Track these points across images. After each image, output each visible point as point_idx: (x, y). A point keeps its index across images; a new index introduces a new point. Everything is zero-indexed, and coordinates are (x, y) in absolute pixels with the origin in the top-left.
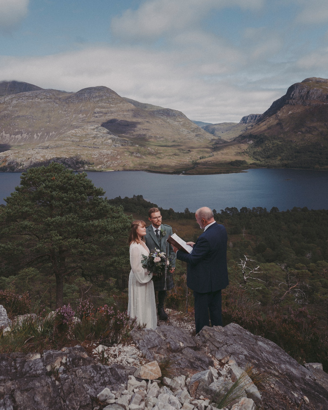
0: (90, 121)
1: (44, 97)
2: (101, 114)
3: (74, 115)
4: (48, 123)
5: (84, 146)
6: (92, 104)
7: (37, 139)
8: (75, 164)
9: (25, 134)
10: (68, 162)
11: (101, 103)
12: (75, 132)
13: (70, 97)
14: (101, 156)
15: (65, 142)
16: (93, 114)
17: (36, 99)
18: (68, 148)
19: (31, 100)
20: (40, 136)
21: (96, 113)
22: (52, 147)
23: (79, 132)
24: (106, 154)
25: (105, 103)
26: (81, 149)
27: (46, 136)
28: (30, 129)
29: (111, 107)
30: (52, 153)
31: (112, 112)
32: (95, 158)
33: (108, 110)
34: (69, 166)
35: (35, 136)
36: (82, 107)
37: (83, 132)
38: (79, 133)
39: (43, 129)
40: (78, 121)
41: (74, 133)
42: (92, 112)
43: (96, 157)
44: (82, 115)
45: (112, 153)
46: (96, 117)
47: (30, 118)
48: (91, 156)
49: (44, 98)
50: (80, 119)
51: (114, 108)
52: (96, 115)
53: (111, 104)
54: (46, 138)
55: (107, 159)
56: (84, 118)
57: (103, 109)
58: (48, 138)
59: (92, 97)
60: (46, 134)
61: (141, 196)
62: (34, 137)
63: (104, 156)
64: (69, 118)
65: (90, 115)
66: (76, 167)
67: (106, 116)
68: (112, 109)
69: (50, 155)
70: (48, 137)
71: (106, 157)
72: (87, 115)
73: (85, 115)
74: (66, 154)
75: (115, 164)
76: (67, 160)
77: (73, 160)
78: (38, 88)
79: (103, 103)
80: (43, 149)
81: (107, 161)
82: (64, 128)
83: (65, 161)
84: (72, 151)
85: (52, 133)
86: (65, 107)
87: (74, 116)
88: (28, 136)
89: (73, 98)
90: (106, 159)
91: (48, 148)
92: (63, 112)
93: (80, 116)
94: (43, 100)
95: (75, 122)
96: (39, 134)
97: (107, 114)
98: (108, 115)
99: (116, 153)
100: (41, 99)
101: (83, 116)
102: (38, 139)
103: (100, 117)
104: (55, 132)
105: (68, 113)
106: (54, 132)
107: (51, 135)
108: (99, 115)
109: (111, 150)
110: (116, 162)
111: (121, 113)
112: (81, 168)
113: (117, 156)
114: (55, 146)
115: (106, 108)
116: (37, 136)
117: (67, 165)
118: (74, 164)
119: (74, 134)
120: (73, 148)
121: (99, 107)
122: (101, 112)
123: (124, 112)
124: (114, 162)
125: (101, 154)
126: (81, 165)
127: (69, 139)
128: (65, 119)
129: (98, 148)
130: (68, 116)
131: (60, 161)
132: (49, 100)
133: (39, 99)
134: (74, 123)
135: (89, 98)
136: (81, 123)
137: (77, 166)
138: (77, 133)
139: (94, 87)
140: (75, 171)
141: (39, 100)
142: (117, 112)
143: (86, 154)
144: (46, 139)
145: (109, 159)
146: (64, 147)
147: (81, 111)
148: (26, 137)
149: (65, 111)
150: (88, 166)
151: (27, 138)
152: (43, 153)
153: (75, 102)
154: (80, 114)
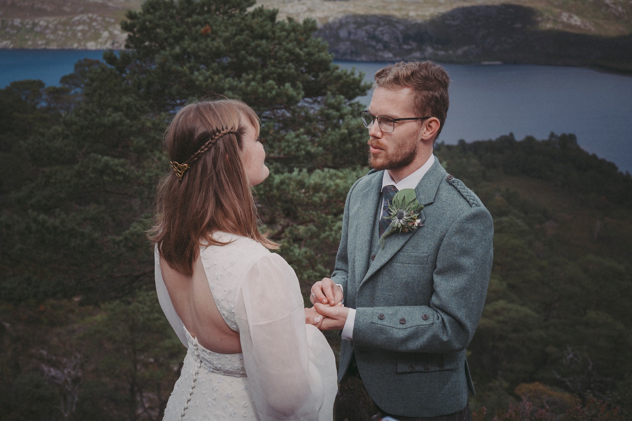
8: (401, 40)
10: (384, 34)
34: (386, 47)
43: (455, 23)
55: (486, 31)
61: (572, 138)
66: (404, 49)
76: (382, 31)
77: (395, 30)
83: (377, 33)
90: (482, 29)
118: (398, 40)
126: (414, 45)
131: (364, 34)
137: (405, 47)
145: (491, 30)
150: (433, 48)
152: (323, 11)
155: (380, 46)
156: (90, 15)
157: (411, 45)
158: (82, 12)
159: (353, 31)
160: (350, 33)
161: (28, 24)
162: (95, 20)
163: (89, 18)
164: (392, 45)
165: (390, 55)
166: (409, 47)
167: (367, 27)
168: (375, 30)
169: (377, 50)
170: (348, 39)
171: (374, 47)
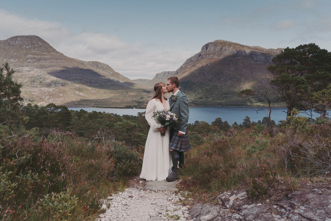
0: (22, 66)
2: (34, 60)
3: (5, 59)
6: (24, 51)
11: (34, 50)
14: (42, 93)
16: (26, 60)
21: (29, 58)
24: (47, 92)
25: (38, 50)
29: (45, 55)
31: (46, 59)
32: (36, 95)
33: (41, 57)
42: (24, 58)
44: (14, 60)
45: (53, 91)
46: (30, 62)
48: (31, 93)
51: (47, 55)
52: (29, 60)
53: (45, 52)
55: (49, 97)
56: (16, 63)
57: (36, 56)
59: (24, 44)
63: (45, 93)
65: (23, 60)
67: (39, 62)
68: (45, 56)
71: (48, 95)
72: (19, 60)
73: (17, 60)
75: (58, 101)
79: (35, 50)
81: (49, 99)
89: (4, 44)
90: (47, 96)
93: (12, 60)
97: (40, 60)
98: (42, 61)
99: (58, 91)
103: (34, 63)
108: (32, 61)
109: (53, 88)
110: (59, 100)
111: (55, 60)
113: (59, 94)
115: (39, 55)
121: (32, 54)
122: (34, 58)
123: (57, 60)
124: (56, 99)
125: (42, 92)
129: (37, 87)
135: (21, 45)
136: (13, 67)
139: (27, 36)
142: (51, 59)
143: (25, 91)
145: (51, 96)
147: (12, 56)
153: (6, 48)
154: (11, 58)
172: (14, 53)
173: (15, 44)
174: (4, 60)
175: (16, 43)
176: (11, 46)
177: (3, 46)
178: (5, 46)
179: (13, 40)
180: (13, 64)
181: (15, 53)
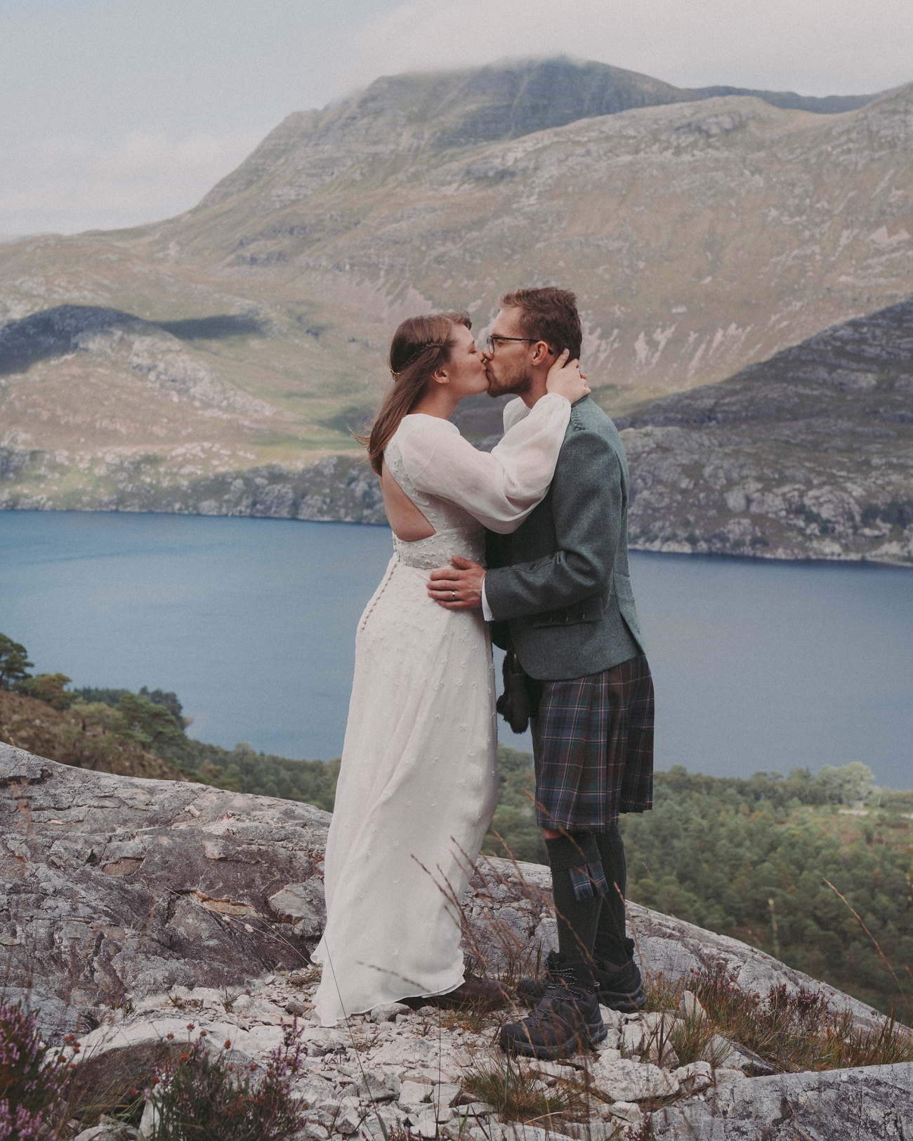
1: (691, 139)
3: (846, 233)
4: (709, 279)
5: (903, 419)
7: (648, 362)
8: (858, 518)
9: (591, 334)
10: (821, 505)
12: (857, 336)
13: (828, 134)
15: (801, 390)
17: (656, 147)
18: (817, 422)
19: (628, 158)
20: (665, 348)
22: (731, 416)
23: (878, 332)
26: (888, 436)
27: (695, 350)
28: (617, 311)
30: (736, 453)
34: (827, 530)
35: (641, 345)
36: (889, 190)
37: (900, 337)
38: (874, 338)
39: (681, 309)
40: (868, 267)
41: (845, 342)
44: (891, 232)
47: (619, 250)
49: (694, 145)
50: (879, 253)
54: (691, 358)
58: (703, 358)
60: (693, 336)
62: (634, 353)
64: (817, 249)
66: (863, 535)
69: (726, 464)
70: (707, 350)
74: (809, 460)
76: (817, 498)
77: (845, 496)
78: (665, 95)
80: (687, 421)
82: (789, 304)
83: (807, 501)
84: (839, 443)
85: (725, 328)
86: (798, 191)
87: (846, 237)
88: (603, 346)
89: (844, 139)
91: (710, 419)
92: (786, 219)
93: (881, 236)
94: (686, 158)
95: (848, 274)
96: (662, 337)
100: (678, 151)
101: (895, 239)
102: (654, 361)
104: (741, 325)
105: (816, 225)
106: (733, 326)
107: (722, 343)
112: (890, 541)
114: (746, 409)
116: (652, 344)
117: (813, 526)
118: (852, 518)
119: (848, 348)
120: (845, 425)
126: (886, 528)
127: (822, 373)
128: (795, 257)
130: (812, 236)
131: (778, 502)
132: (716, 154)
133: (666, 149)
134: (843, 279)
136: (882, 280)
137: (867, 531)
138: (863, 341)
140: (854, 556)
141: (668, 154)
144: (694, 363)
146: (795, 419)
147: (883, 213)
148: (598, 351)
149: (799, 211)
151: (602, 356)
152: (691, 451)
153: (856, 164)
154: (878, 224)
155: (814, 528)
156: (207, 445)
157: (879, 528)
158: (190, 438)
159: (756, 495)
160: (749, 501)
161: (82, 459)
162: (217, 456)
163: (203, 450)
164: (839, 528)
165: (837, 548)
166: (876, 533)
167: (786, 489)
168: (802, 494)
169: (809, 538)
170: (746, 513)
171: (801, 531)
172: (894, 191)
173: (902, 135)
174: (840, 236)
175: (907, 126)
176: (881, 146)
177: (843, 152)
178: (849, 151)
179: (895, 112)
180: (883, 259)
181: (897, 188)
